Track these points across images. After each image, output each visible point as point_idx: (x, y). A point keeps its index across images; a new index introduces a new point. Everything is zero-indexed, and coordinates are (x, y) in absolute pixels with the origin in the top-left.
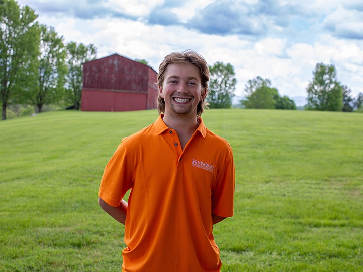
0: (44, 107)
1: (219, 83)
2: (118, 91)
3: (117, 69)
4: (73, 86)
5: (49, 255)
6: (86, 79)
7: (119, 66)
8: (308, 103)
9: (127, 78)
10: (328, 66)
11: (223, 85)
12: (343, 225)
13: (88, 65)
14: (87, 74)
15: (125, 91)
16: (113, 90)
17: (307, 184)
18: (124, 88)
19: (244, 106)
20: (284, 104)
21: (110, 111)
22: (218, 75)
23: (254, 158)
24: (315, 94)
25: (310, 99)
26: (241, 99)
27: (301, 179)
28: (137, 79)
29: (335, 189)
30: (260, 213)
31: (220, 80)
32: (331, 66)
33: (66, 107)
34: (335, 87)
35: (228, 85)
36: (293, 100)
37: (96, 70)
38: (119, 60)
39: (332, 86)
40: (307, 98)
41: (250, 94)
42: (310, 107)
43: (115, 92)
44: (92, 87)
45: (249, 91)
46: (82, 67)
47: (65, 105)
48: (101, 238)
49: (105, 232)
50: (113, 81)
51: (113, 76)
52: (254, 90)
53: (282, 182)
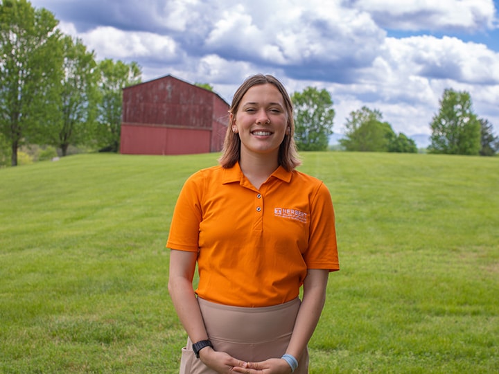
0: (70, 148)
1: (311, 116)
2: (171, 126)
3: (170, 96)
4: (110, 120)
5: (66, 353)
6: (128, 110)
7: (172, 93)
8: (433, 144)
9: (184, 108)
10: (460, 92)
11: (316, 119)
12: (475, 313)
13: (130, 90)
14: (128, 103)
15: (182, 127)
16: (164, 125)
17: (428, 255)
18: (180, 123)
19: (344, 148)
20: (401, 145)
21: (159, 153)
22: (308, 104)
23: (355, 219)
24: (443, 131)
25: (435, 138)
26: (340, 138)
27: (419, 249)
28: (198, 111)
29: (467, 263)
30: (361, 296)
31: (312, 111)
32: (465, 92)
33: (100, 148)
34: (469, 121)
35: (322, 119)
36: (413, 139)
37: (142, 98)
38: (173, 84)
39: (466, 120)
40: (431, 137)
41: (353, 131)
42: (436, 149)
43: (168, 128)
44: (135, 121)
45: (351, 126)
46: (122, 92)
47: (99, 145)
48: (138, 331)
49: (144, 322)
50: (165, 112)
51: (164, 105)
52: (358, 126)
53: (393, 252)
